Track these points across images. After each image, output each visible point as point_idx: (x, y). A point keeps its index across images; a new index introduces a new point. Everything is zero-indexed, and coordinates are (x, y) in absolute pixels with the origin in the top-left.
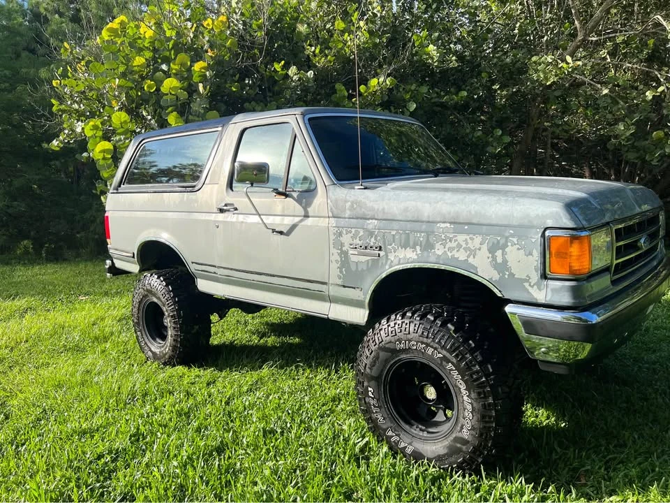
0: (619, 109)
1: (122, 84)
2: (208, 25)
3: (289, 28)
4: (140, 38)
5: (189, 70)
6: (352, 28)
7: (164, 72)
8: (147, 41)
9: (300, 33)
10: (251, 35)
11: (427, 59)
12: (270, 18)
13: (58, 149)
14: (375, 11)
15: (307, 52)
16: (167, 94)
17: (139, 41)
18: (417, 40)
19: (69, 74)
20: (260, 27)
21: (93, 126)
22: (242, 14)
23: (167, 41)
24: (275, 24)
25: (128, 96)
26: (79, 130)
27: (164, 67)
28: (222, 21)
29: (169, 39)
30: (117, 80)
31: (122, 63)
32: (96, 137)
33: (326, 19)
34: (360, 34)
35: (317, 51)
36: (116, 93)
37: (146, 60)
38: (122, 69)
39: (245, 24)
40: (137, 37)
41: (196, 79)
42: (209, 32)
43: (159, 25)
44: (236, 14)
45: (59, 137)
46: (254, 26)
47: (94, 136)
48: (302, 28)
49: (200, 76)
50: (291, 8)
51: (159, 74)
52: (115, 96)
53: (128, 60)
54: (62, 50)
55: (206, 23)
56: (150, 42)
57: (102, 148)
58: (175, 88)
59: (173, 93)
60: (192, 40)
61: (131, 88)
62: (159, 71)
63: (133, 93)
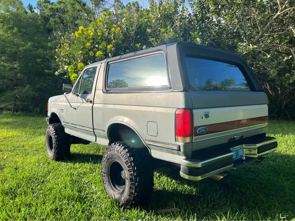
0: (273, 64)
1: (82, 52)
2: (113, 30)
3: (143, 30)
4: (89, 36)
5: (106, 47)
6: (167, 31)
7: (96, 48)
8: (91, 36)
9: (148, 32)
10: (129, 33)
11: (196, 43)
12: (136, 26)
13: (57, 75)
14: (177, 24)
15: (150, 40)
16: (98, 57)
17: (88, 37)
18: (194, 35)
19: (62, 47)
20: (133, 30)
21: (71, 68)
22: (126, 25)
23: (98, 37)
24: (138, 28)
25: (84, 57)
26: (66, 69)
27: (97, 46)
28: (118, 30)
29: (99, 36)
30: (80, 51)
31: (82, 45)
32: (72, 72)
33: (158, 26)
34: (171, 33)
35: (154, 40)
36: (80, 56)
37: (91, 43)
38: (82, 47)
39: (127, 28)
40: (88, 35)
41: (108, 51)
42: (113, 33)
43: (95, 30)
44: (124, 25)
45: (58, 70)
46: (130, 30)
47: (71, 72)
48: (149, 30)
49: (110, 50)
50: (145, 22)
51: (95, 49)
52: (79, 57)
53: (84, 44)
54: (61, 40)
55: (112, 29)
56: (92, 37)
57: (74, 76)
58: (100, 55)
59: (100, 56)
60: (107, 36)
61: (85, 54)
62: (95, 48)
63: (86, 56)
